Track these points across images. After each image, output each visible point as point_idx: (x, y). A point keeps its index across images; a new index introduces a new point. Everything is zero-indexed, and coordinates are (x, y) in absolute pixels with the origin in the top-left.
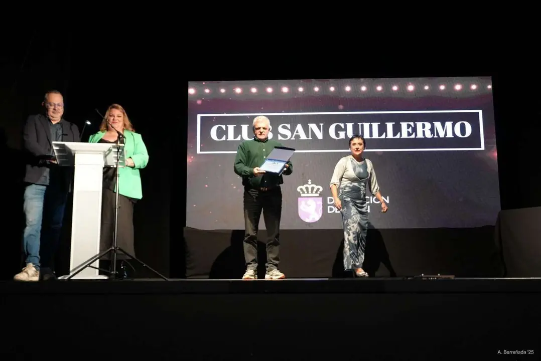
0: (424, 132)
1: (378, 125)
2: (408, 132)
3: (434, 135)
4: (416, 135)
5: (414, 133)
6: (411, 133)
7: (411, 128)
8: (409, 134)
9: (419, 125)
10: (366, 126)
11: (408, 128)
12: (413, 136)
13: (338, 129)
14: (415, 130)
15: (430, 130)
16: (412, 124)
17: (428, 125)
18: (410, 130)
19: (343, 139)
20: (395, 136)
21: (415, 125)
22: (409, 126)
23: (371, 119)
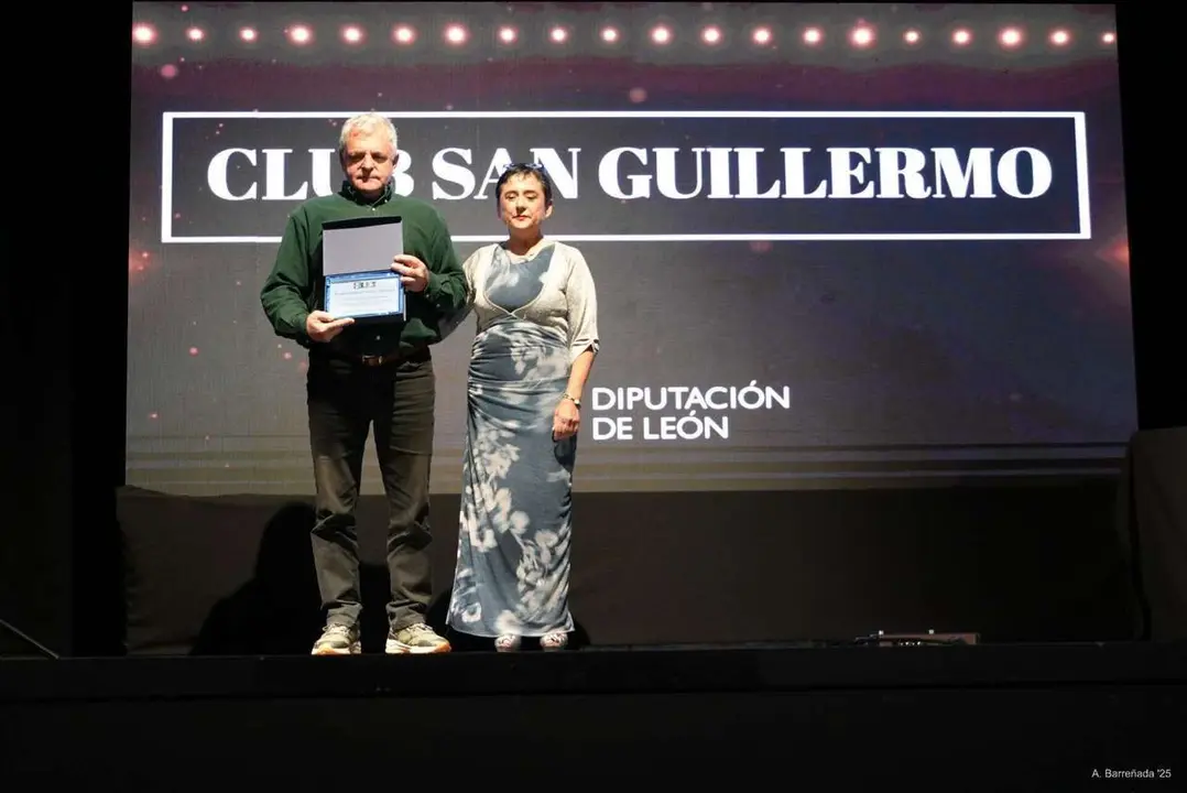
0: (902, 179)
1: (758, 153)
2: (854, 179)
3: (934, 191)
4: (877, 190)
5: (871, 184)
6: (861, 181)
7: (861, 165)
8: (856, 186)
9: (888, 156)
10: (720, 156)
11: (854, 166)
12: (868, 193)
13: (628, 166)
14: (873, 172)
15: (922, 172)
16: (865, 153)
17: (915, 158)
18: (859, 173)
19: (643, 198)
20: (813, 190)
21: (875, 157)
22: (855, 160)
23: (733, 135)
